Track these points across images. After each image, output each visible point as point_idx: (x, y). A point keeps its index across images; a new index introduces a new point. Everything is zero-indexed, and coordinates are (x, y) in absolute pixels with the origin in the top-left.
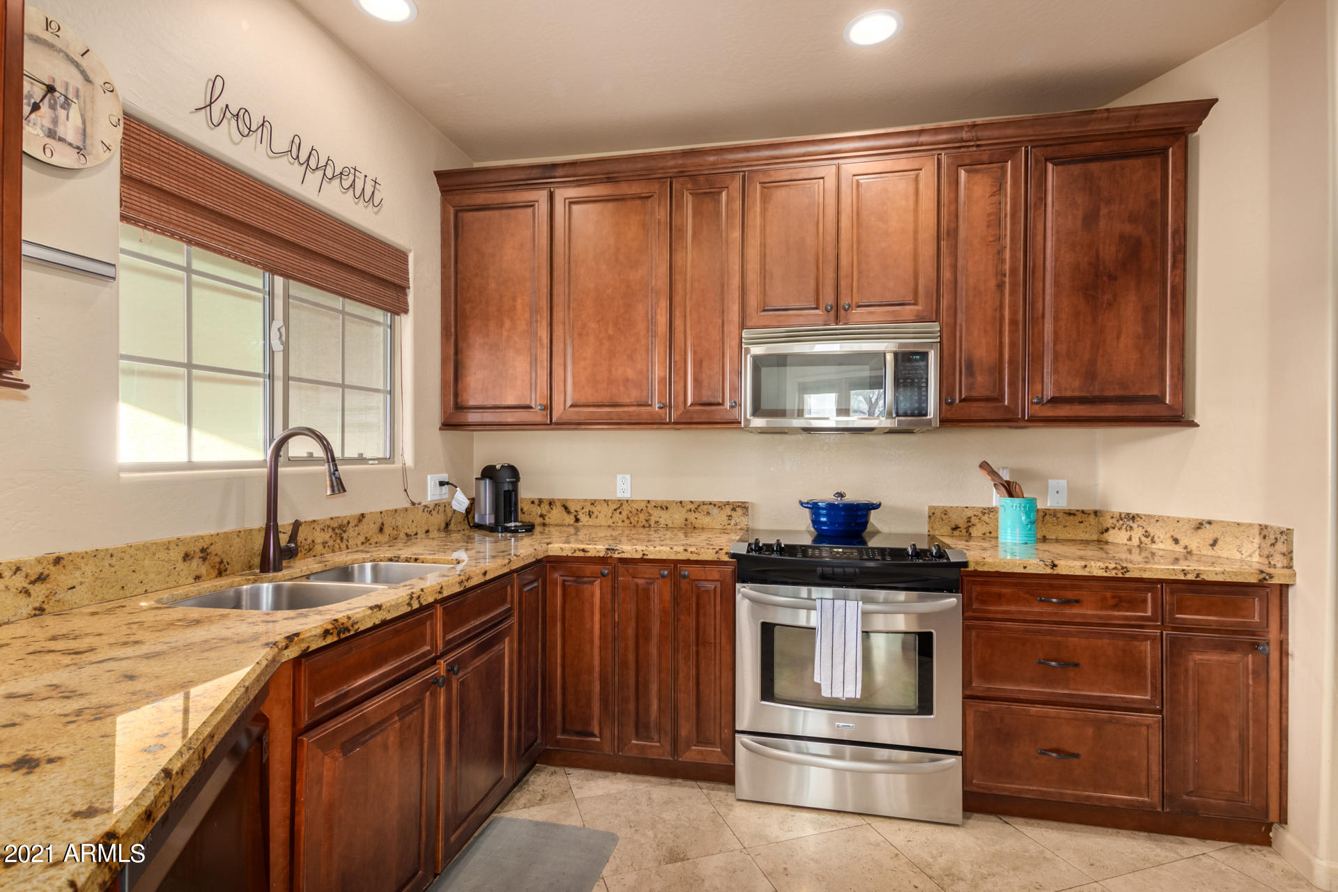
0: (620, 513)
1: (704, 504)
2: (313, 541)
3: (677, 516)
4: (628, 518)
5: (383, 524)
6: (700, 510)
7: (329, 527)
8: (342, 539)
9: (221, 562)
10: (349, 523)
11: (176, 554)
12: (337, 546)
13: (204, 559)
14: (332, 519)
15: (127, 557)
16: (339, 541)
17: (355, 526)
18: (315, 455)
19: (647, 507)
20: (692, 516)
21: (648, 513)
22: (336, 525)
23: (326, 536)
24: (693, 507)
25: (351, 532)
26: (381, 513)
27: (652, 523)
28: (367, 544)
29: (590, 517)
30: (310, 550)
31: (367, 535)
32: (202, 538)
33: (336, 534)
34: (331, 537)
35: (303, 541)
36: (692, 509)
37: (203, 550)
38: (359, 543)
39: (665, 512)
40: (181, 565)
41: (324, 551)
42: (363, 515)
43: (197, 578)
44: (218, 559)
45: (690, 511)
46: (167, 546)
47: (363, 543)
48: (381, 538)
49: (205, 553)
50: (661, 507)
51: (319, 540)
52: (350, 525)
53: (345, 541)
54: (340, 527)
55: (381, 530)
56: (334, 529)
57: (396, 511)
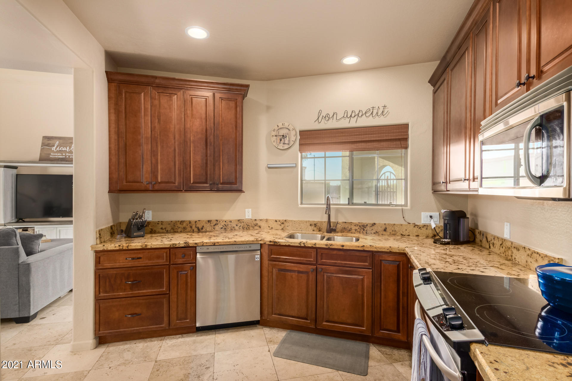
0: (502, 247)
1: (534, 253)
2: (351, 228)
3: (523, 257)
4: (505, 252)
5: (386, 228)
6: (532, 256)
7: (358, 225)
8: (364, 230)
9: (320, 228)
10: (367, 225)
11: (308, 224)
12: (361, 232)
13: (315, 226)
14: (359, 223)
15: (298, 222)
16: (362, 230)
17: (370, 227)
18: (367, 203)
19: (511, 246)
20: (529, 260)
21: (512, 251)
22: (361, 225)
23: (357, 228)
24: (529, 252)
25: (368, 228)
26: (385, 224)
27: (513, 258)
28: (377, 234)
29: (493, 246)
30: (350, 231)
31: (377, 231)
32: (315, 221)
33: (361, 228)
34: (359, 228)
35: (347, 228)
36: (530, 255)
37: (315, 224)
38: (373, 233)
39: (517, 252)
40: (309, 227)
41: (355, 232)
42: (375, 224)
43: (313, 230)
44: (319, 227)
45: (528, 256)
46: (306, 222)
47: (374, 233)
48: (384, 233)
49: (315, 225)
50: (517, 248)
51: (354, 229)
52: (368, 226)
53: (365, 231)
54: (363, 226)
55: (385, 230)
56: (360, 226)
57: (394, 224)
